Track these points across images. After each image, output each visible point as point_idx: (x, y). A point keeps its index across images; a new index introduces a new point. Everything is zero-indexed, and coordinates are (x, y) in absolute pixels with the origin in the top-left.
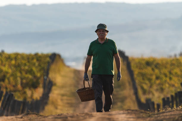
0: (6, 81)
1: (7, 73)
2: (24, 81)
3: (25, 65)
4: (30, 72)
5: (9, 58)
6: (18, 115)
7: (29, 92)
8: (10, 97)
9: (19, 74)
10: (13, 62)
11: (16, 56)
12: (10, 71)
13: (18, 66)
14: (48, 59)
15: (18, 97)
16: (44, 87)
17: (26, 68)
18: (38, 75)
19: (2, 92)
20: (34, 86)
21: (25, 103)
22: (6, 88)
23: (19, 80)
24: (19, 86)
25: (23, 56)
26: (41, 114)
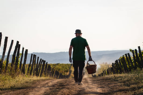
0: (60, 70)
1: (60, 68)
2: (65, 70)
3: (65, 66)
4: (66, 68)
5: (61, 65)
6: (63, 78)
7: (66, 73)
8: (61, 74)
9: (63, 69)
10: (62, 66)
11: (63, 64)
12: (61, 68)
13: (63, 67)
14: (70, 65)
15: (63, 74)
16: (69, 72)
17: (65, 67)
18: (68, 69)
19: (59, 73)
20: (67, 72)
21: (65, 76)
22: (60, 72)
23: (63, 70)
24: (63, 72)
25: (64, 64)
26: (69, 78)
